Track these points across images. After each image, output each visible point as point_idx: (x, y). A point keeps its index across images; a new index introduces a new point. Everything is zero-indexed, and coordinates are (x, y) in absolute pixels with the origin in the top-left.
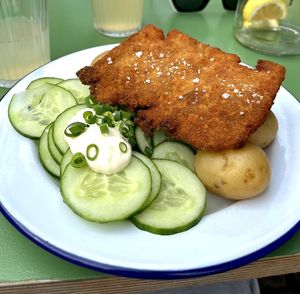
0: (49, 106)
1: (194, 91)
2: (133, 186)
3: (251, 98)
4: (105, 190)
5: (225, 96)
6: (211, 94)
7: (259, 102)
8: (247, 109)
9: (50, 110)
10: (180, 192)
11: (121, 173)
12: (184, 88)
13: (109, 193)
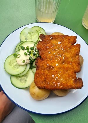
0: (32, 36)
1: (52, 66)
2: (17, 70)
3: (56, 83)
4: (13, 65)
5: (53, 76)
6: (53, 71)
7: (56, 86)
8: (51, 84)
9: (30, 37)
10: (26, 81)
11: (20, 65)
12: (53, 63)
13: (12, 66)
